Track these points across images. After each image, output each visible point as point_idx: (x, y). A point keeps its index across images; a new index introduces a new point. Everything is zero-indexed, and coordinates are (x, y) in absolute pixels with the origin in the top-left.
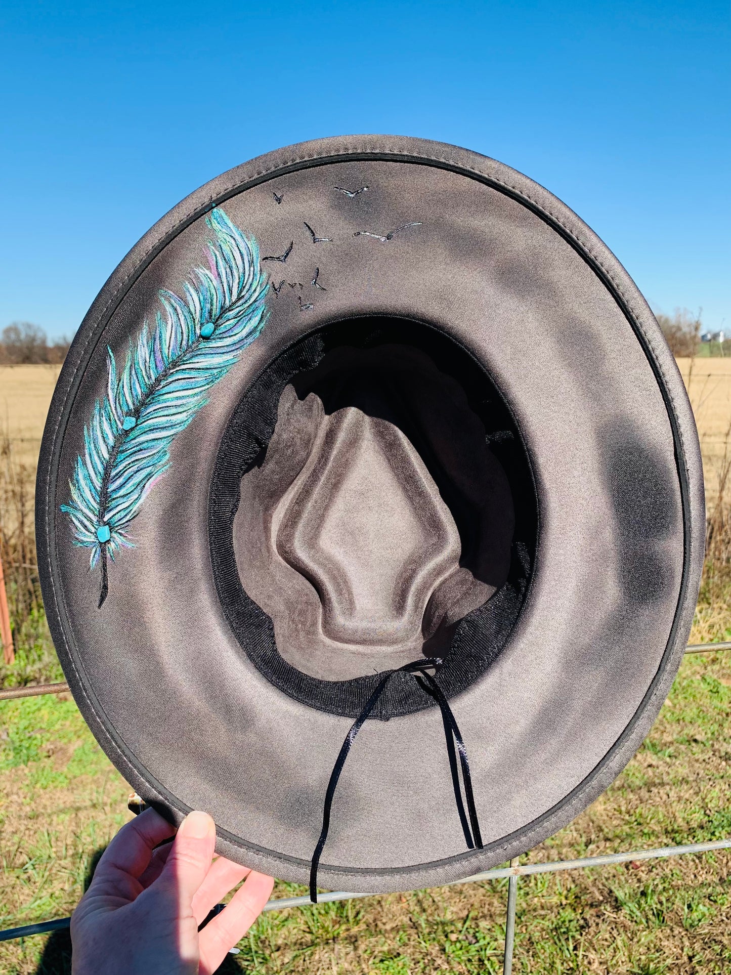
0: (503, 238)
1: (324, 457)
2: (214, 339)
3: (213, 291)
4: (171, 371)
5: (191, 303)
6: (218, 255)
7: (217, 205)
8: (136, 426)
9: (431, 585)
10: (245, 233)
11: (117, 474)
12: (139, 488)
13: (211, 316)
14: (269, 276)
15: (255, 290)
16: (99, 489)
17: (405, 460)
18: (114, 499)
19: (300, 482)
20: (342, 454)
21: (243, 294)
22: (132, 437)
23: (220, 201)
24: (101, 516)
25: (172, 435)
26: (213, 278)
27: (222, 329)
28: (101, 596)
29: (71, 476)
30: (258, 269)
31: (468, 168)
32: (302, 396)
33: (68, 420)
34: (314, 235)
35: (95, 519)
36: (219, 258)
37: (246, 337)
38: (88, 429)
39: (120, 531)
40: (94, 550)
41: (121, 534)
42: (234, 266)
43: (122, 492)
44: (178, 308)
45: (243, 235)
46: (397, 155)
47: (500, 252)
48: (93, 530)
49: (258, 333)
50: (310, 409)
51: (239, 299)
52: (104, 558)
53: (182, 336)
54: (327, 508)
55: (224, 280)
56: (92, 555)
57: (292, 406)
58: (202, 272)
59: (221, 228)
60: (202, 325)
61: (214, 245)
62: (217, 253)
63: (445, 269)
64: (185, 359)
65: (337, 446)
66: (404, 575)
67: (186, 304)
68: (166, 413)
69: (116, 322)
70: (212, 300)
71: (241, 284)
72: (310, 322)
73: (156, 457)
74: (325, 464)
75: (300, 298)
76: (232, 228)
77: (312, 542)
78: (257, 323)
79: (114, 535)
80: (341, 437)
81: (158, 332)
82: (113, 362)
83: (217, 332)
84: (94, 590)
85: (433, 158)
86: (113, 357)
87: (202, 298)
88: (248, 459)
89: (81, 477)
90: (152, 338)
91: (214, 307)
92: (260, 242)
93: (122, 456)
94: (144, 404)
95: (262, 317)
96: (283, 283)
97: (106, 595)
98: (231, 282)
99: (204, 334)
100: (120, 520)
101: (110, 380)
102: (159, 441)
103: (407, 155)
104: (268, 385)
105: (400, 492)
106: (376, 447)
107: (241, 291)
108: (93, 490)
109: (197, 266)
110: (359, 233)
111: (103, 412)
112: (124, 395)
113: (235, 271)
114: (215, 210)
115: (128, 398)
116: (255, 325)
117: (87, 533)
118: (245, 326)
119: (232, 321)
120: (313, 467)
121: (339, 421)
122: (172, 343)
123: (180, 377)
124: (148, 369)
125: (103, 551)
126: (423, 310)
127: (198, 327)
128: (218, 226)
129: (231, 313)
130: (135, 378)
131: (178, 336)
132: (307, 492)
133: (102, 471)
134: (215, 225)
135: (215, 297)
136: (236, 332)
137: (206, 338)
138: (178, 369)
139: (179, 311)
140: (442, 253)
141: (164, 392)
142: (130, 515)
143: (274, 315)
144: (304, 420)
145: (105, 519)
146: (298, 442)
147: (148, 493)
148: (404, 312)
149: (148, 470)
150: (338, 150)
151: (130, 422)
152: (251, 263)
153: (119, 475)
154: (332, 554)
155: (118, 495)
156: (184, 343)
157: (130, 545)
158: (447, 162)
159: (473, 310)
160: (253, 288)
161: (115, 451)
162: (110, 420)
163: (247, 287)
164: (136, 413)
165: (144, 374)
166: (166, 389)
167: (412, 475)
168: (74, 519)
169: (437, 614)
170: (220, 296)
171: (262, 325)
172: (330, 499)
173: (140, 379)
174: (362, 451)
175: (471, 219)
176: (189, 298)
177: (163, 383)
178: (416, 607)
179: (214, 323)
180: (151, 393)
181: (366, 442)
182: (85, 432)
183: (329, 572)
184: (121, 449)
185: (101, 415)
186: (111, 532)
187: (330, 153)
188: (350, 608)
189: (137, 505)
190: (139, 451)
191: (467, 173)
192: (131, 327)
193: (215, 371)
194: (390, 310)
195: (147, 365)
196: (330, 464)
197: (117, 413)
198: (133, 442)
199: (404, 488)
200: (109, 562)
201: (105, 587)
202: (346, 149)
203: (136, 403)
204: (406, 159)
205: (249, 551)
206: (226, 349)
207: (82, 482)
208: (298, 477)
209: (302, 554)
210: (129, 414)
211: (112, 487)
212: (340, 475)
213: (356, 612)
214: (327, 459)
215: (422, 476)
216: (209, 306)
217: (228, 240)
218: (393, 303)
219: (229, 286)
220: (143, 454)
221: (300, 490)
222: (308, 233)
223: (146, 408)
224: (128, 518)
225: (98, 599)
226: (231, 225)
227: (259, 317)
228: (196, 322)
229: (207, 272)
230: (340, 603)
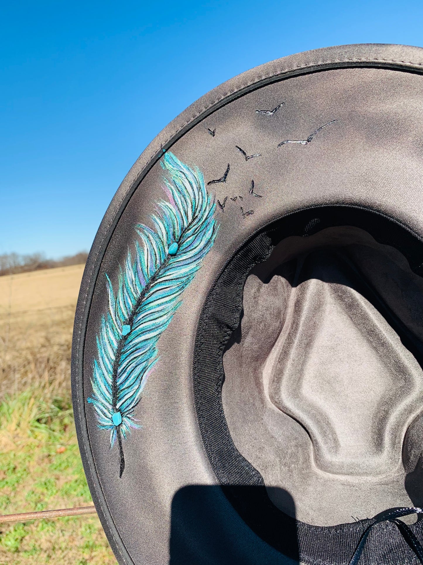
0: (418, 113)
1: (295, 324)
2: (180, 255)
3: (174, 218)
4: (152, 285)
5: (159, 230)
6: (173, 189)
7: (167, 150)
8: (131, 331)
9: (405, 422)
10: (190, 167)
11: (122, 371)
12: (138, 380)
13: (174, 237)
14: (215, 196)
15: (205, 210)
16: (111, 384)
17: (365, 318)
18: (122, 391)
19: (280, 343)
20: (309, 319)
21: (196, 215)
22: (130, 340)
23: (168, 147)
24: (114, 405)
25: (158, 335)
26: (171, 207)
27: (185, 245)
28: (121, 468)
29: (91, 375)
30: (205, 191)
31: (372, 60)
32: (266, 280)
33: (85, 333)
34: (245, 154)
35: (110, 407)
36: (174, 191)
37: (204, 248)
38: (99, 338)
39: (128, 416)
40: (112, 432)
41: (129, 418)
42: (187, 194)
43: (126, 385)
44: (150, 236)
45: (190, 169)
46: (304, 68)
47: (417, 127)
48: (110, 416)
49: (212, 243)
50: (275, 288)
51: (194, 219)
52: (119, 437)
53: (156, 256)
54: (304, 363)
55: (181, 207)
56: (111, 435)
57: (258, 290)
58: (162, 204)
59: (172, 167)
60: (169, 245)
61: (169, 182)
62: (172, 187)
63: (365, 155)
64: (160, 274)
65: (304, 313)
66: (379, 415)
67: (156, 233)
68: (152, 318)
69: (109, 256)
70: (174, 225)
71: (194, 207)
72: (254, 225)
73: (148, 354)
74: (297, 329)
75: (241, 208)
76: (181, 165)
77: (296, 393)
78: (210, 236)
79: (125, 419)
80: (306, 306)
81: (138, 257)
82: (111, 285)
83: (181, 248)
84: (115, 464)
85: (337, 61)
86: (110, 282)
87: (166, 225)
88: (224, 342)
89: (98, 376)
90: (135, 262)
91: (176, 229)
92: (203, 170)
93: (124, 356)
94: (135, 313)
95: (214, 230)
96: (226, 198)
97: (124, 467)
98: (186, 207)
99: (171, 253)
100: (127, 407)
101: (110, 300)
102: (149, 341)
103: (312, 66)
104: (228, 282)
105: (365, 343)
106: (339, 309)
107: (195, 213)
108: (107, 385)
109: (159, 200)
110: (283, 143)
111: (108, 324)
112: (121, 308)
113: (187, 198)
114: (166, 154)
115: (123, 311)
116: (209, 238)
117: (106, 418)
118: (201, 240)
119: (191, 238)
120: (288, 332)
121: (303, 292)
122: (149, 263)
123: (158, 289)
124: (134, 286)
125: (118, 432)
126: (351, 195)
127: (166, 248)
128: (170, 166)
129: (190, 231)
130: (127, 294)
131: (153, 258)
132: (285, 352)
133: (111, 370)
134: (169, 166)
135: (176, 222)
136: (195, 246)
137: (174, 255)
138: (156, 282)
139: (151, 238)
140: (359, 142)
141: (148, 302)
142: (134, 402)
143: (223, 226)
144: (271, 298)
145: (117, 407)
146: (268, 317)
147: (145, 383)
148: (333, 200)
149: (144, 364)
150: (253, 80)
151: (127, 329)
152: (199, 189)
153: (124, 371)
154: (315, 400)
155: (124, 387)
156: (158, 261)
157: (136, 427)
158: (350, 61)
159: (398, 186)
160: (204, 209)
161: (119, 353)
162: (113, 330)
163: (199, 209)
164: (130, 321)
165: (132, 290)
166: (150, 299)
167: (373, 330)
168: (96, 408)
169: (413, 452)
170: (180, 220)
171: (214, 236)
172: (305, 356)
173: (130, 295)
174: (327, 313)
175: (382, 104)
176: (157, 227)
177: (147, 295)
178: (394, 444)
179: (177, 243)
180: (139, 304)
181: (328, 306)
182: (98, 342)
183: (313, 417)
184: (123, 350)
185: (107, 327)
186: (122, 417)
187: (246, 84)
188: (336, 446)
189: (139, 393)
190: (136, 350)
191: (371, 65)
192: (120, 258)
193: (184, 279)
194: (320, 201)
195: (134, 283)
196: (300, 329)
197: (117, 323)
198: (131, 344)
199: (368, 340)
200: (123, 441)
201: (123, 461)
202: (260, 77)
203: (129, 313)
204: (312, 69)
205: (242, 410)
206: (190, 261)
207: (99, 379)
208: (278, 340)
209: (289, 403)
210: (125, 323)
211: (120, 381)
212: (311, 336)
213: (340, 449)
214: (297, 324)
215: (381, 329)
216: (172, 229)
217: (179, 175)
218: (322, 194)
219: (185, 211)
220: (139, 352)
221: (281, 351)
222: (240, 154)
223: (136, 316)
224: (133, 405)
225: (119, 470)
226: (179, 162)
227: (212, 229)
228: (165, 244)
229: (167, 204)
230: (326, 443)
